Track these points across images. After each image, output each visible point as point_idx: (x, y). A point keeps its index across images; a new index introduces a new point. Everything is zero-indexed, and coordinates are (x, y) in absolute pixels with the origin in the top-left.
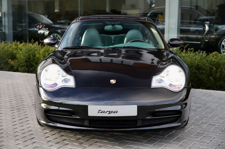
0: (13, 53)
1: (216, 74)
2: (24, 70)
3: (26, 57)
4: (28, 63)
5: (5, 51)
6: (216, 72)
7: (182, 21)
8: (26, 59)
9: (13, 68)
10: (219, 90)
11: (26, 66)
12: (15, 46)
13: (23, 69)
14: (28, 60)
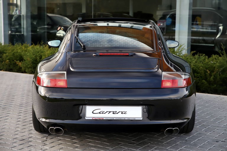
0: (22, 55)
1: (211, 77)
2: (31, 72)
3: (32, 59)
4: (35, 65)
5: (14, 53)
6: (210, 75)
7: (193, 22)
8: (33, 61)
9: (20, 69)
10: (214, 94)
11: (32, 67)
12: (25, 48)
13: (30, 70)
14: (35, 61)
